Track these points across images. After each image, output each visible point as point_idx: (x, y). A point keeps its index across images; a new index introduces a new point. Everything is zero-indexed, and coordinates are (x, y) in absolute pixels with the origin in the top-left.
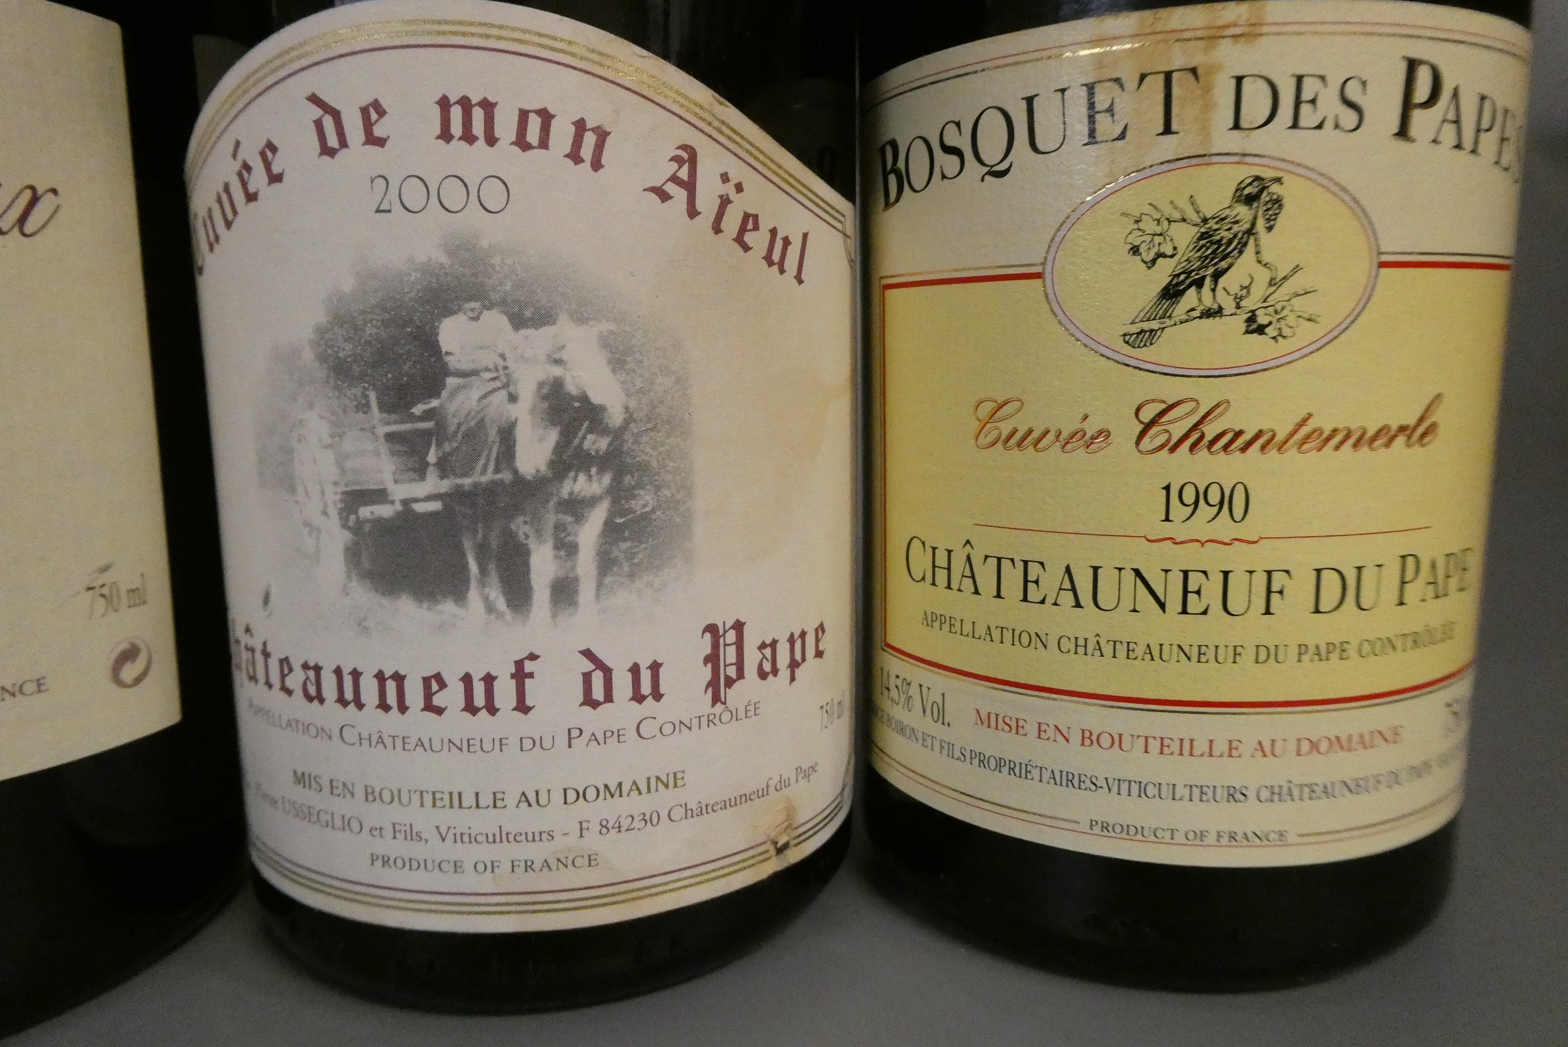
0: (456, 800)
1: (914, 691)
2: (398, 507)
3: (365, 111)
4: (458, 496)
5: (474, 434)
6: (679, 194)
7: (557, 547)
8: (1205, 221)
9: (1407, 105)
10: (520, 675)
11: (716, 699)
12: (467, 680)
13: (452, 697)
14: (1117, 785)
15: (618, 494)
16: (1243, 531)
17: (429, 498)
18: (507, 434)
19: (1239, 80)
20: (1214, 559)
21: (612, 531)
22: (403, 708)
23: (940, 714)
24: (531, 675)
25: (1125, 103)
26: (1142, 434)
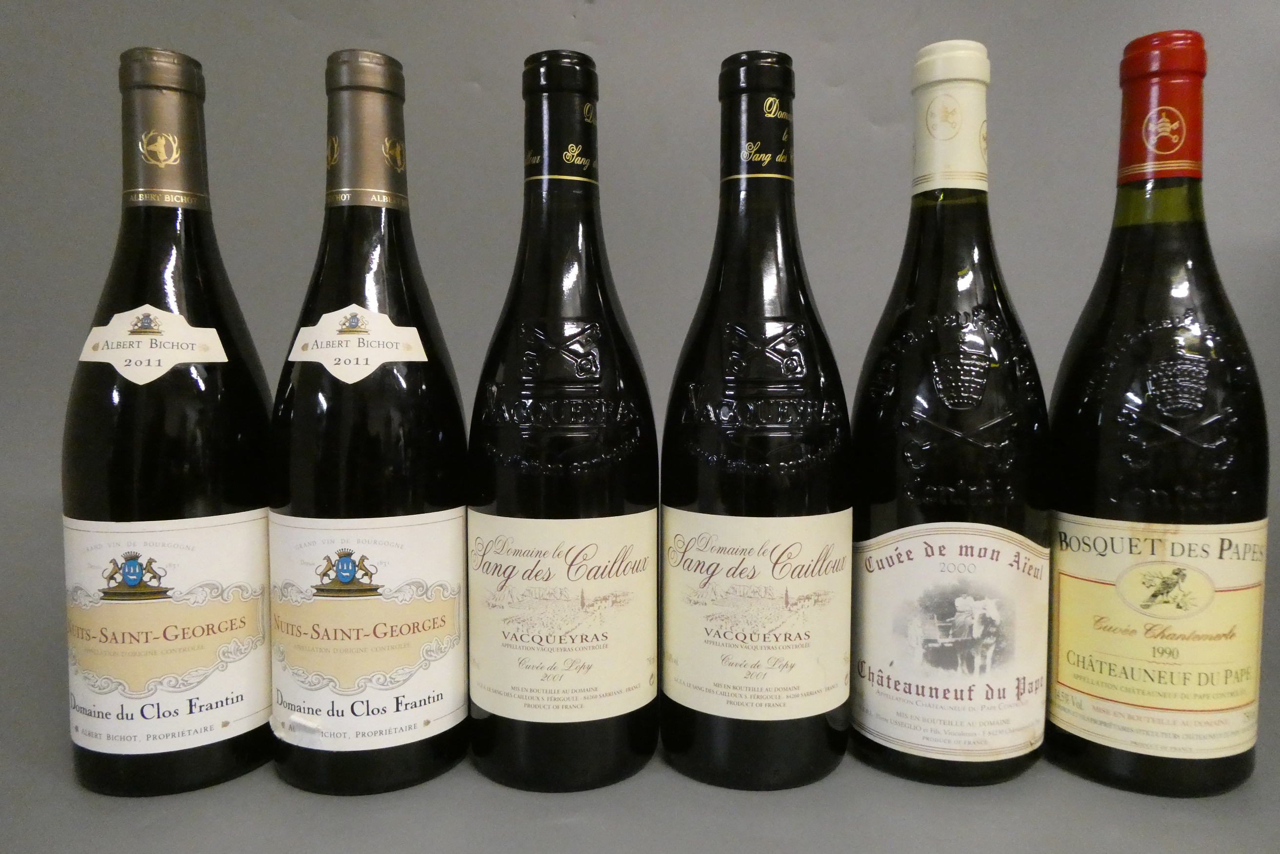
0: (951, 723)
1: (1070, 698)
2: (940, 644)
3: (940, 548)
4: (957, 642)
5: (962, 627)
6: (1015, 564)
7: (982, 657)
8: (1164, 578)
9: (1222, 550)
10: (970, 690)
11: (1018, 699)
12: (956, 691)
13: (951, 695)
14: (1140, 731)
15: (998, 642)
16: (1177, 661)
17: (949, 643)
18: (971, 627)
19: (1173, 544)
20: (1168, 668)
21: (995, 653)
22: (937, 697)
23: (1080, 706)
24: (973, 690)
25: (1140, 545)
26: (1146, 633)
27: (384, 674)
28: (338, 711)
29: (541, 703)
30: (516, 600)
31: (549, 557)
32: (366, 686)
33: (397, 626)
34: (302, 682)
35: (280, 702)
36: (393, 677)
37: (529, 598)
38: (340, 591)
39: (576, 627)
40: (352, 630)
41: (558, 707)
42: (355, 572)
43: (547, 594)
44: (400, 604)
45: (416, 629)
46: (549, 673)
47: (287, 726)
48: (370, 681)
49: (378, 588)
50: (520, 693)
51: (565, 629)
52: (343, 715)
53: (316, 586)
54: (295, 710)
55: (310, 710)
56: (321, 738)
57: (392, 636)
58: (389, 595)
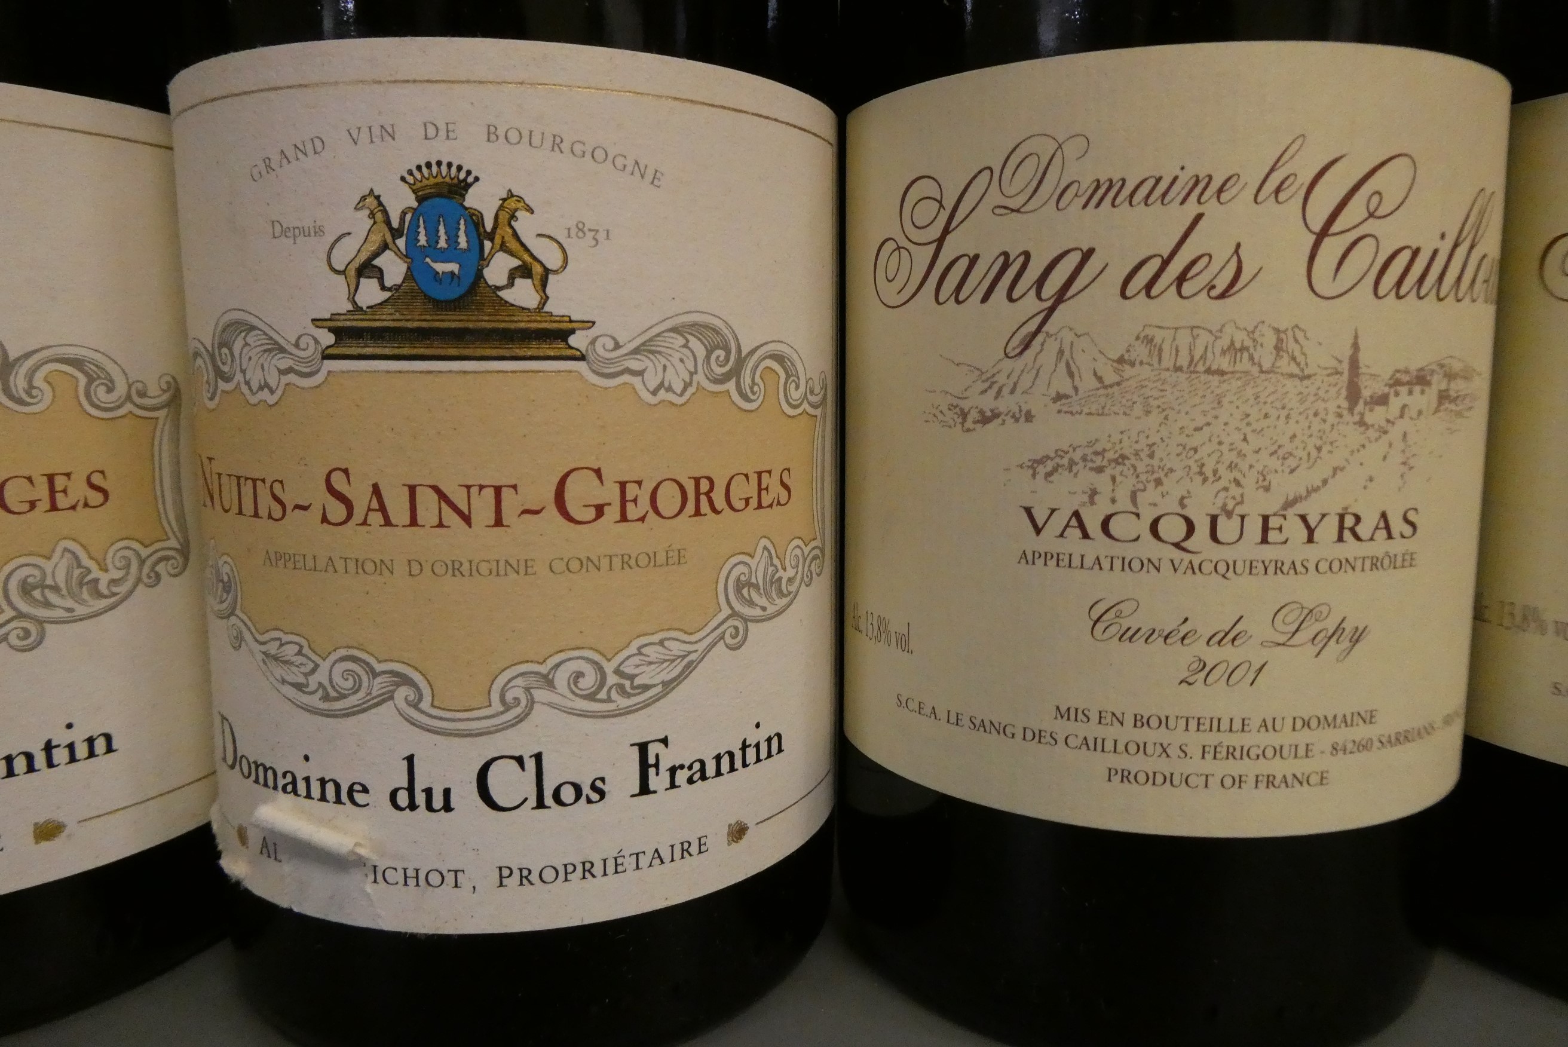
27: (597, 657)
28: (428, 792)
29: (1177, 766)
30: (1088, 383)
31: (1241, 200)
32: (532, 702)
33: (639, 483)
34: (298, 687)
35: (230, 762)
36: (628, 669)
37: (1146, 372)
38: (423, 334)
39: (1325, 482)
40: (474, 491)
41: (1239, 781)
42: (483, 260)
43: (1223, 353)
44: (653, 400)
45: (703, 499)
46: (1212, 655)
47: (254, 838)
48: (548, 682)
49: (572, 332)
50: (1092, 730)
51: (1286, 486)
52: (447, 807)
53: (334, 317)
54: (275, 788)
55: (330, 788)
56: (369, 888)
57: (624, 518)
58: (610, 362)
